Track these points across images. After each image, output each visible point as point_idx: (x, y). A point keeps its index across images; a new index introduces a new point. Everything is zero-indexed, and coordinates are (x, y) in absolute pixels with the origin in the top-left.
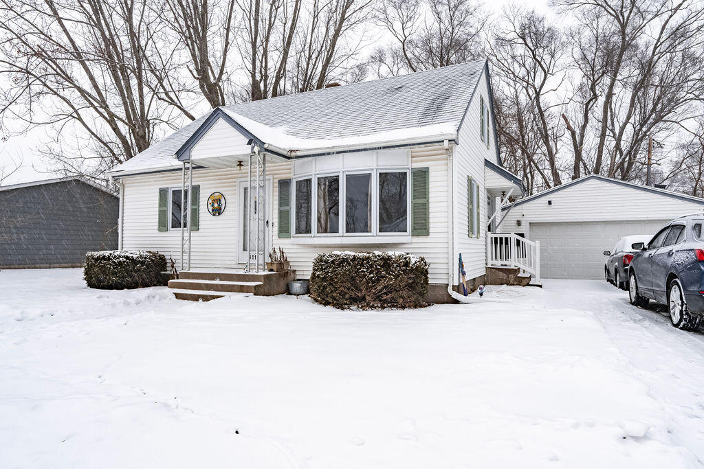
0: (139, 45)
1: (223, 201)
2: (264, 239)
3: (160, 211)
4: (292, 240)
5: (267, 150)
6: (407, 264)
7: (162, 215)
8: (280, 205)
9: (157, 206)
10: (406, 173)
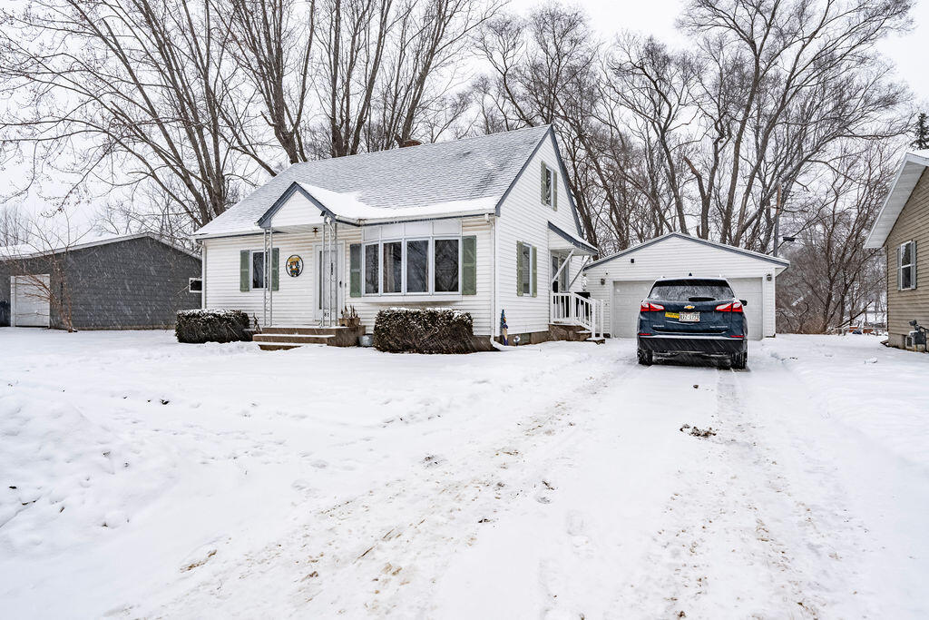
0: (215, 100)
1: (300, 264)
2: (336, 298)
3: (242, 273)
4: (362, 299)
5: (337, 220)
6: (450, 318)
7: (244, 275)
8: (352, 267)
9: (239, 267)
10: (457, 240)
